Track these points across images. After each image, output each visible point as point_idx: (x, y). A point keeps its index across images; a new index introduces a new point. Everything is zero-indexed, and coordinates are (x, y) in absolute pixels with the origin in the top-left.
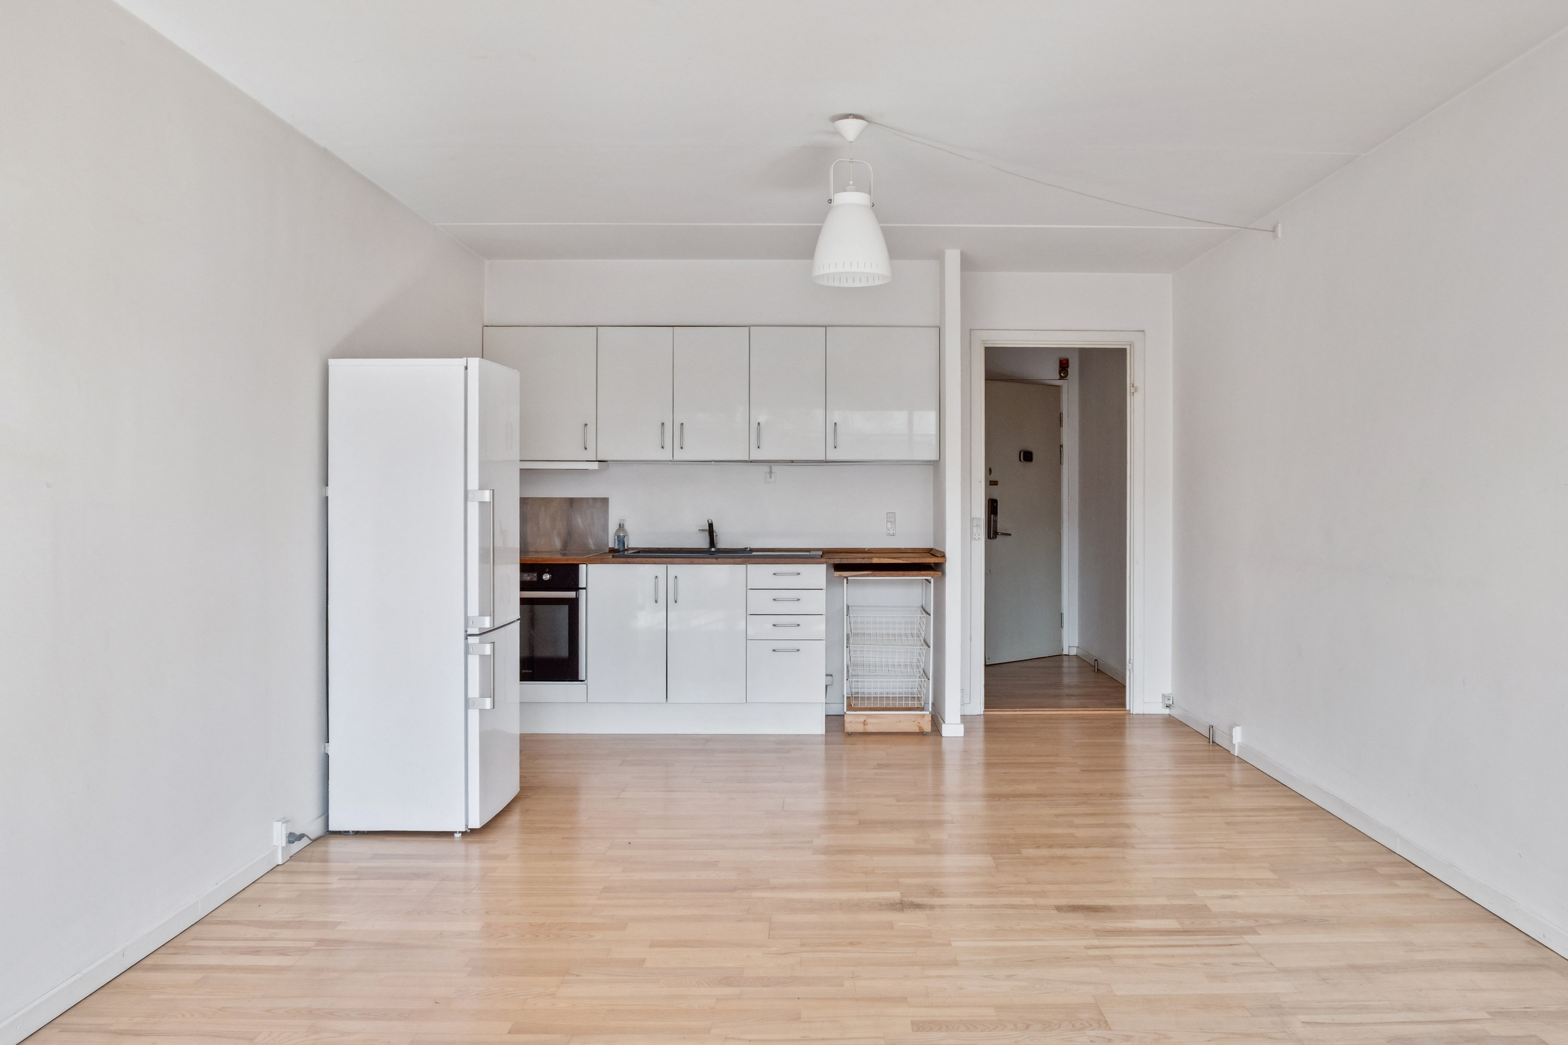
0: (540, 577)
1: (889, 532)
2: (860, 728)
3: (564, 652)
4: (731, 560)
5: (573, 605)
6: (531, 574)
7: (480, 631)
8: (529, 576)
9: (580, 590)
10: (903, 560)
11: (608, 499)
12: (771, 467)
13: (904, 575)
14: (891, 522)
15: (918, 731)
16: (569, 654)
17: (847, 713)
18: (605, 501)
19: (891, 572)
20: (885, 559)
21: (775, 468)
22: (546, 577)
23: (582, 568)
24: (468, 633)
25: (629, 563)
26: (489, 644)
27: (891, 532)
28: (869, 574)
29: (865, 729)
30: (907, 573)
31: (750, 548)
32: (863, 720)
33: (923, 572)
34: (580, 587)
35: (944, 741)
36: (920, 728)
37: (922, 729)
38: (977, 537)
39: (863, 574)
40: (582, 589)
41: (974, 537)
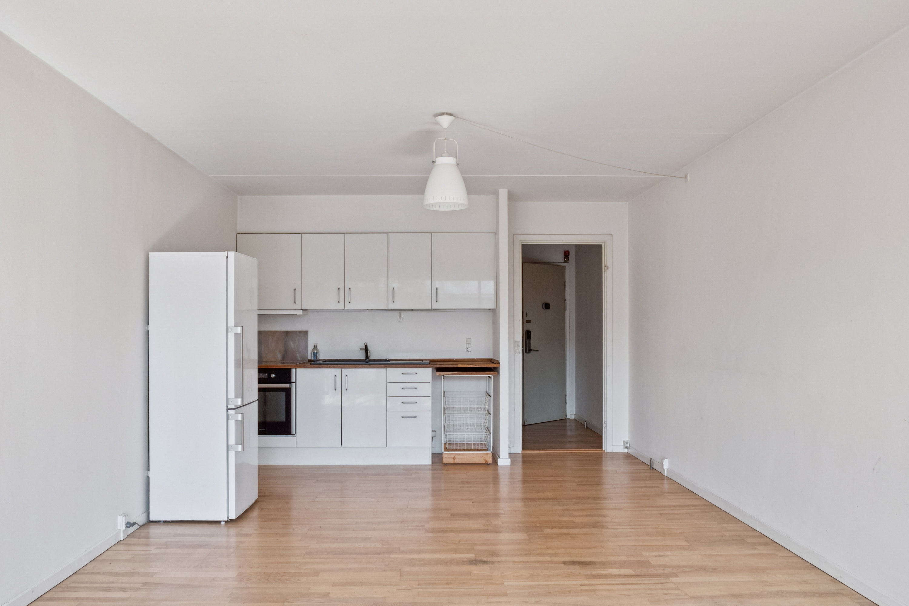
0: (269, 376)
1: (467, 349)
2: (451, 461)
3: (283, 418)
4: (378, 366)
5: (288, 392)
6: (264, 374)
7: (235, 407)
8: (263, 375)
9: (292, 383)
10: (475, 366)
11: (308, 331)
12: (400, 313)
13: (476, 374)
14: (468, 344)
15: (484, 462)
16: (286, 420)
17: (444, 452)
18: (306, 332)
19: (468, 372)
20: (465, 365)
21: (403, 314)
22: (273, 376)
23: (293, 370)
24: (228, 408)
25: (320, 368)
26: (241, 414)
27: (469, 349)
28: (456, 373)
29: (454, 462)
30: (478, 373)
31: (388, 359)
32: (453, 457)
33: (487, 372)
34: (292, 381)
35: (499, 468)
36: (486, 461)
37: (487, 462)
38: (518, 352)
39: (453, 374)
40: (293, 382)
41: (516, 352)
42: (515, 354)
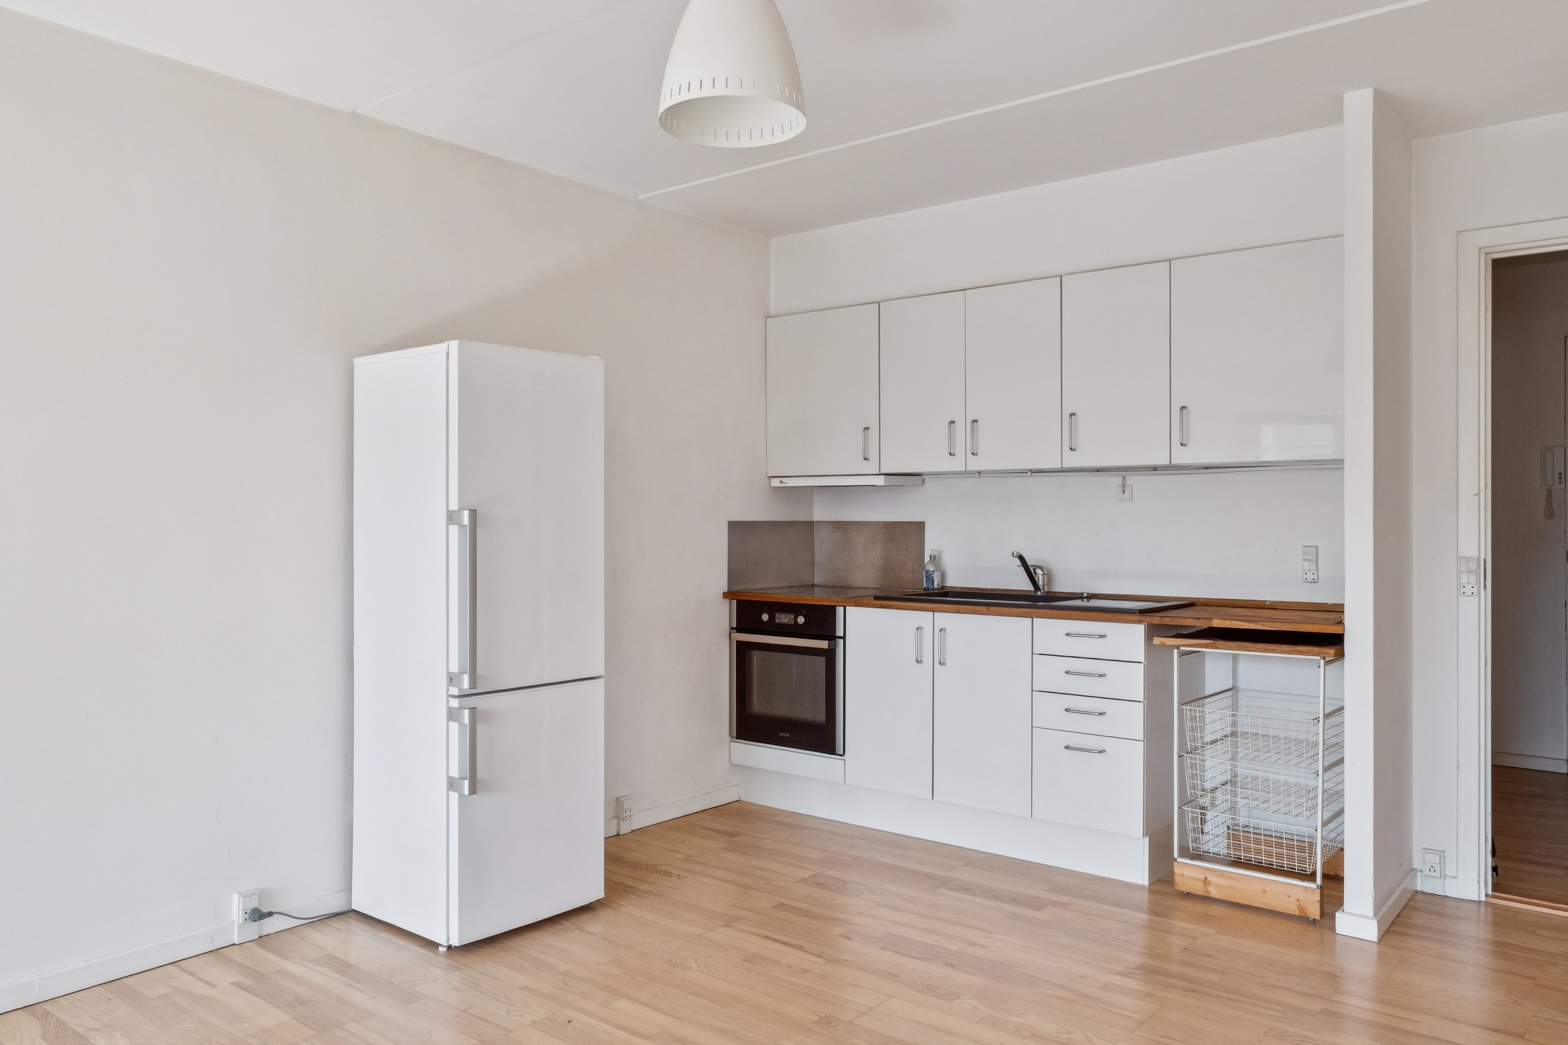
1: (1306, 576)
2: (1198, 889)
3: (821, 717)
5: (829, 656)
6: (788, 615)
8: (786, 617)
9: (837, 639)
11: (924, 523)
12: (1124, 477)
13: (1267, 651)
14: (1309, 560)
15: (1297, 914)
16: (826, 720)
17: (1179, 860)
18: (920, 526)
19: (1245, 644)
20: (1233, 622)
21: (1132, 480)
22: (801, 620)
23: (840, 610)
24: (450, 693)
25: (885, 607)
26: (468, 710)
28: (1208, 644)
29: (1207, 891)
30: (1272, 646)
31: (1088, 594)
32: (1204, 878)
33: (1300, 648)
34: (837, 635)
35: (1339, 939)
36: (1301, 908)
37: (1304, 912)
38: (1468, 590)
39: (1199, 644)
40: (840, 637)
41: (1463, 590)
42: (1460, 597)
